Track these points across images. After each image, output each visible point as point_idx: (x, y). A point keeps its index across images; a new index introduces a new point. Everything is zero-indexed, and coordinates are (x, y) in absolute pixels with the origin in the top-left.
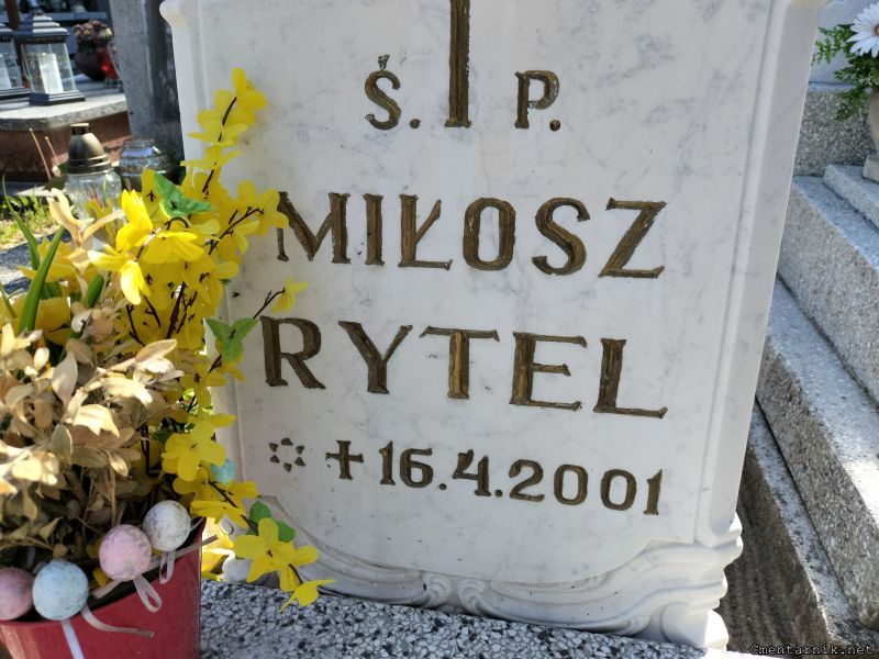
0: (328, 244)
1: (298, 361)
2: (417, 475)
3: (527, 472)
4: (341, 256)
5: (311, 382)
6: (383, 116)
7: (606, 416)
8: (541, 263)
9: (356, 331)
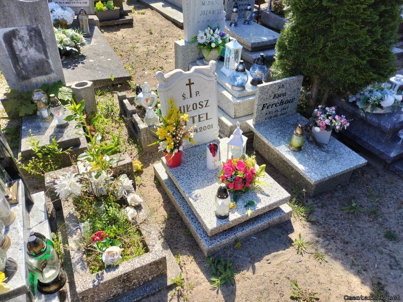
0: (179, 112)
3: (201, 129)
4: (181, 112)
6: (184, 98)
7: (207, 120)
8: (200, 108)
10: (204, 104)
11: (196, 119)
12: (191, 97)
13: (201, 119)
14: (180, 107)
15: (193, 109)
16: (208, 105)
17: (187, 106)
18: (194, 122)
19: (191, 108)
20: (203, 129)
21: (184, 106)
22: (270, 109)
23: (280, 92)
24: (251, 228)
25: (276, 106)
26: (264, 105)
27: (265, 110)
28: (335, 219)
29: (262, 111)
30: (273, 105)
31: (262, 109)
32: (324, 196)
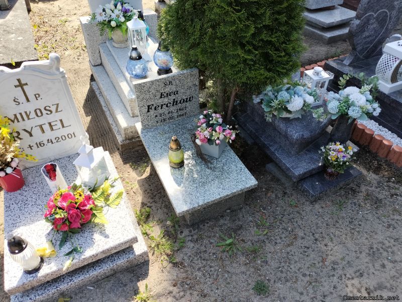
0: (16, 121)
1: (17, 137)
2: (42, 145)
3: (57, 139)
4: (18, 121)
5: (20, 139)
6: (18, 104)
7: (64, 128)
8: (47, 114)
9: (25, 130)
10: (53, 109)
11: (46, 127)
12: (28, 100)
13: (54, 128)
14: (15, 115)
15: (37, 116)
16: (59, 110)
17: (26, 112)
18: (43, 131)
19: (33, 115)
20: (61, 139)
21: (21, 114)
22: (160, 111)
23: (167, 90)
24: (82, 277)
25: (167, 106)
26: (149, 106)
27: (152, 112)
28: (204, 260)
29: (148, 113)
30: (162, 105)
31: (148, 111)
32: (206, 224)
